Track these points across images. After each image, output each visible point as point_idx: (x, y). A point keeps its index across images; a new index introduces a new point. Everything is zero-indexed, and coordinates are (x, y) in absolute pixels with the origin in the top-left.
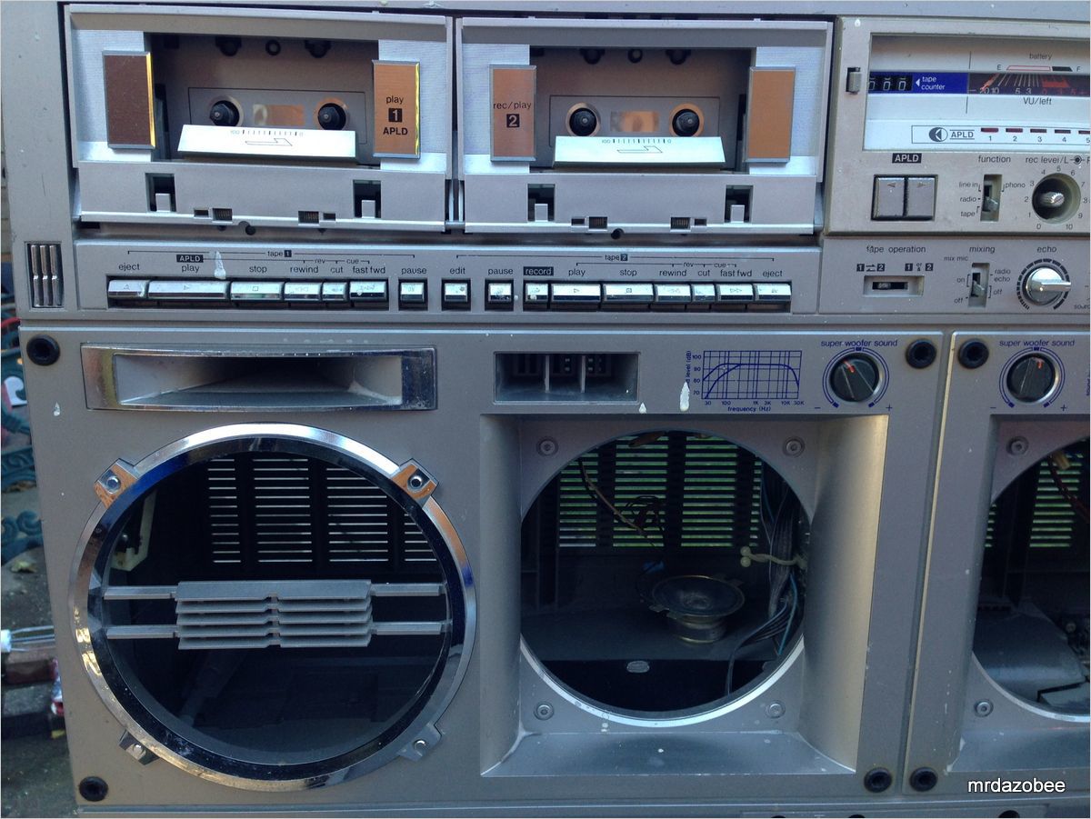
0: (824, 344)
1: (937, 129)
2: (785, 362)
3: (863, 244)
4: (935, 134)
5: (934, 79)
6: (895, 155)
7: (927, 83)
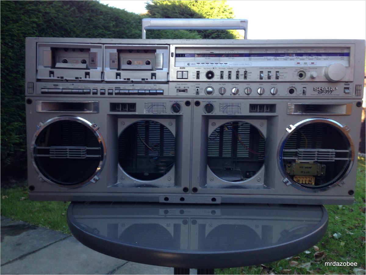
1: (189, 63)
2: (163, 105)
3: (176, 83)
6: (180, 68)
7: (187, 55)
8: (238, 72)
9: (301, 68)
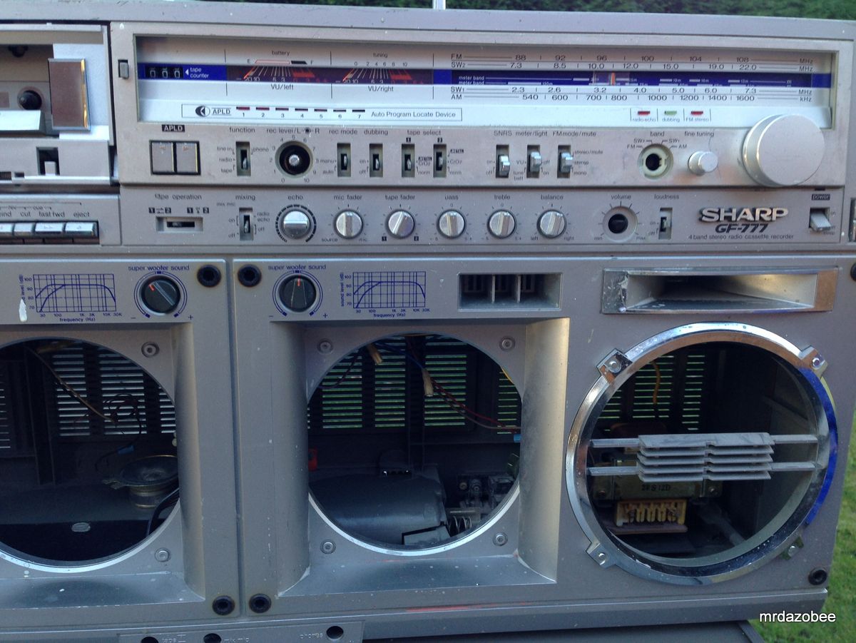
0: (131, 269)
1: (201, 107)
2: (102, 284)
3: (151, 193)
4: (200, 111)
5: (200, 70)
6: (163, 126)
7: (194, 73)
8: (407, 147)
9: (656, 134)
